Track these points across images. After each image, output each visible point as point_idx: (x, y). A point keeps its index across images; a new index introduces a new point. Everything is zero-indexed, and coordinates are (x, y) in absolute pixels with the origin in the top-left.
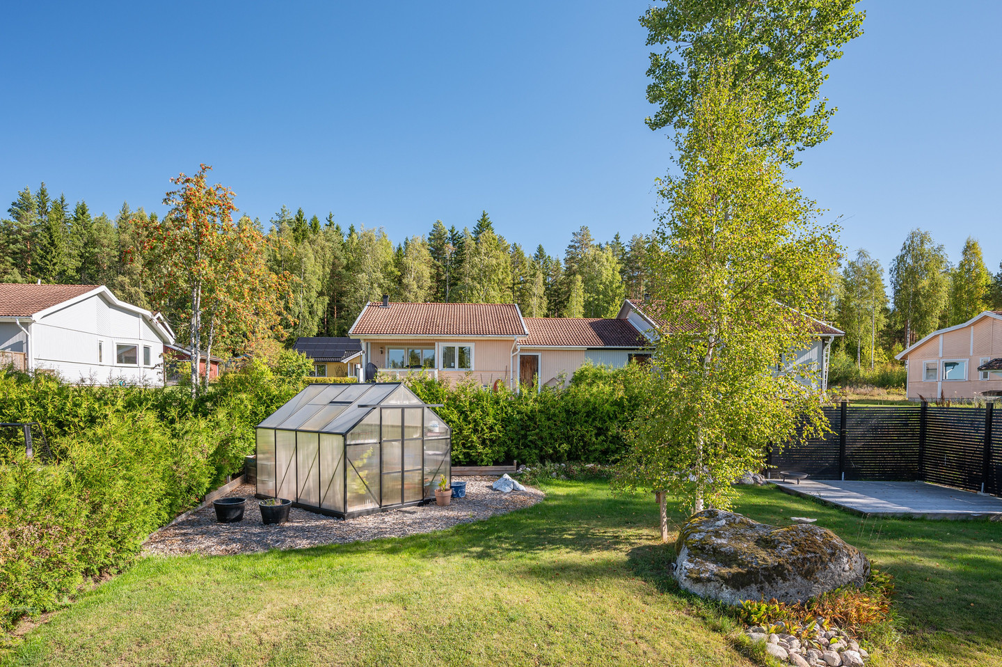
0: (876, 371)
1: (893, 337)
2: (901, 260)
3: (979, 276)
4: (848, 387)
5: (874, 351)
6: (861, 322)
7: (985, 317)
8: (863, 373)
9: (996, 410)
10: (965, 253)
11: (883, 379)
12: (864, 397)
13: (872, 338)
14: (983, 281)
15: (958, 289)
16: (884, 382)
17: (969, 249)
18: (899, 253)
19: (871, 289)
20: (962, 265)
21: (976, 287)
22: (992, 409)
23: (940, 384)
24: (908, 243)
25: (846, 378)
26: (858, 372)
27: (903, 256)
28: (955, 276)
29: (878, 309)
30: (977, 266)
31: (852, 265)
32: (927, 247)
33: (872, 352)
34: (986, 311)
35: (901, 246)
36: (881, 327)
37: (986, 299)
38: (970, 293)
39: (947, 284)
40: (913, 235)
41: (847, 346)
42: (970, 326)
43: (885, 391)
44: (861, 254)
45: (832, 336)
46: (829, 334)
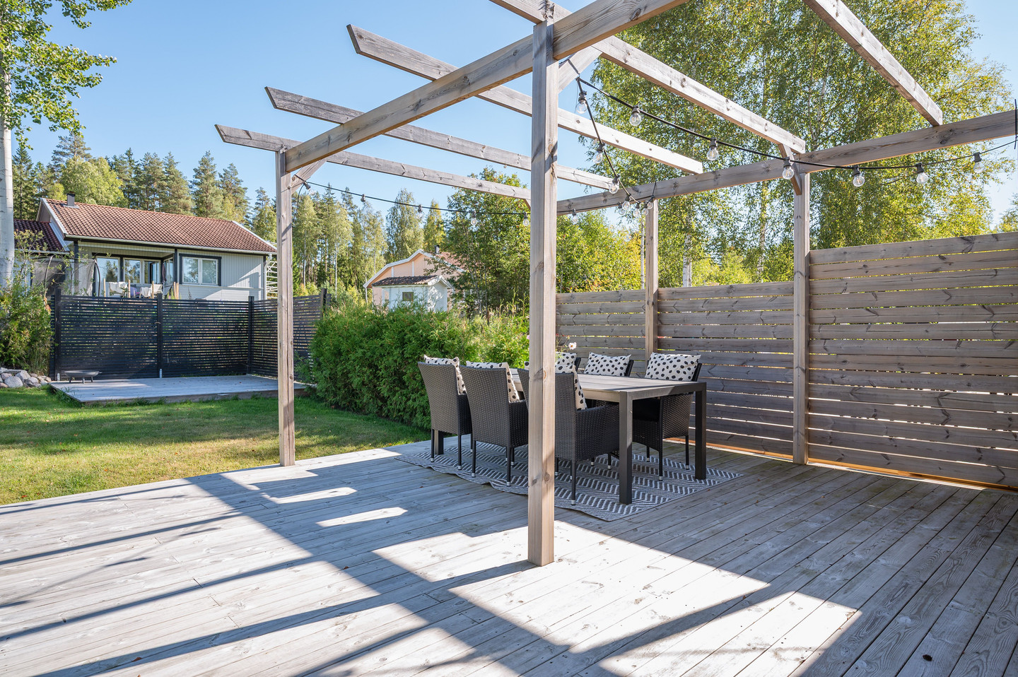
3: (438, 230)
6: (366, 262)
7: (420, 254)
14: (440, 234)
19: (373, 234)
29: (379, 252)
30: (437, 221)
34: (421, 251)
40: (402, 193)
42: (411, 261)
45: (271, 254)
46: (267, 253)
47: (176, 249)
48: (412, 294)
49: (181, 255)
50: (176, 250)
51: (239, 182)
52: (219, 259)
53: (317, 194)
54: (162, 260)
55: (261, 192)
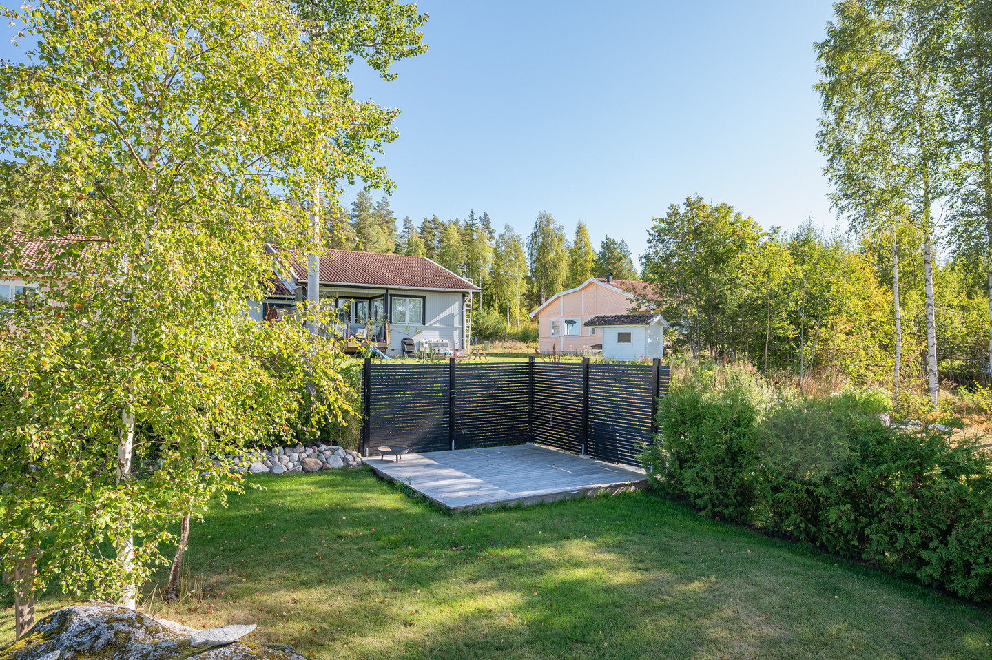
0: (519, 329)
1: (533, 299)
2: (534, 236)
3: (587, 253)
4: (497, 342)
5: (519, 311)
6: (508, 286)
7: (591, 283)
8: (510, 329)
9: (591, 365)
10: (578, 232)
11: (524, 335)
12: (507, 351)
13: (516, 301)
14: (590, 258)
15: (574, 262)
16: (525, 337)
17: (580, 230)
18: (532, 231)
19: (516, 258)
20: (576, 243)
21: (586, 262)
22: (588, 365)
23: (562, 338)
24: (538, 222)
25: (496, 333)
26: (505, 329)
27: (535, 233)
28: (571, 252)
29: (521, 276)
30: (586, 244)
31: (501, 236)
32: (552, 227)
33: (517, 312)
34: (592, 279)
35: (534, 225)
36: (524, 291)
37: (593, 271)
38: (581, 265)
39: (566, 257)
40: (541, 217)
41: (500, 306)
42: (581, 290)
43: (526, 345)
44: (507, 228)
45: (470, 291)
46: (468, 290)
47: (387, 289)
48: (629, 335)
49: (391, 295)
50: (387, 291)
51: (390, 213)
52: (424, 297)
53: (457, 220)
54: (370, 299)
55: (407, 221)
